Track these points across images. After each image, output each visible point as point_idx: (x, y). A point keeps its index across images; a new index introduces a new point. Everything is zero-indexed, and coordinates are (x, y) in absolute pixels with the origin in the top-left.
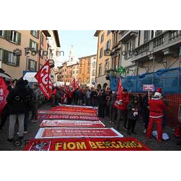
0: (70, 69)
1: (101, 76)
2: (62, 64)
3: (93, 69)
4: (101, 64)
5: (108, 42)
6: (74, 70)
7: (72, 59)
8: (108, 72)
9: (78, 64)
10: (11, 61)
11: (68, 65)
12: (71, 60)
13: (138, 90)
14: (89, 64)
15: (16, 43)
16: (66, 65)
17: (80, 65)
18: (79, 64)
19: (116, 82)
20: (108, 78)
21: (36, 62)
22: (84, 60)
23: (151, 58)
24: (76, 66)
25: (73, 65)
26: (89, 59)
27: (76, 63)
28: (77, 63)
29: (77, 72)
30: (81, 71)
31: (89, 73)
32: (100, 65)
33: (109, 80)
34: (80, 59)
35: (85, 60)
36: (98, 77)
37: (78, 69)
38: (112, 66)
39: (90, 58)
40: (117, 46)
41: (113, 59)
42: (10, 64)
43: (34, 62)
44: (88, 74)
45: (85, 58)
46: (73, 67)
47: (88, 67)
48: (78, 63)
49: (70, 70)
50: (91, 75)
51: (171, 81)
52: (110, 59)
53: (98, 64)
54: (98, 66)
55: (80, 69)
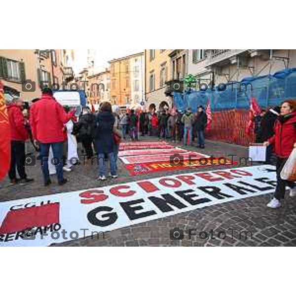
1: (155, 90)
2: (80, 74)
3: (136, 79)
4: (153, 71)
7: (93, 62)
8: (169, 83)
9: (107, 72)
10: (13, 75)
11: (90, 74)
12: (92, 64)
13: (217, 107)
16: (87, 74)
18: (109, 72)
19: (182, 98)
21: (49, 74)
23: (233, 62)
24: (105, 76)
25: (99, 75)
26: (128, 63)
27: (105, 71)
28: (107, 69)
30: (114, 84)
31: (128, 85)
32: (151, 72)
33: (171, 96)
34: (109, 62)
35: (120, 63)
36: (150, 92)
37: (109, 81)
38: (174, 74)
39: (129, 60)
41: (174, 62)
42: (11, 80)
43: (46, 74)
45: (119, 60)
46: (100, 77)
47: (125, 76)
48: (109, 69)
50: (133, 89)
51: (259, 92)
52: (168, 62)
53: (148, 71)
54: (149, 75)
55: (112, 80)
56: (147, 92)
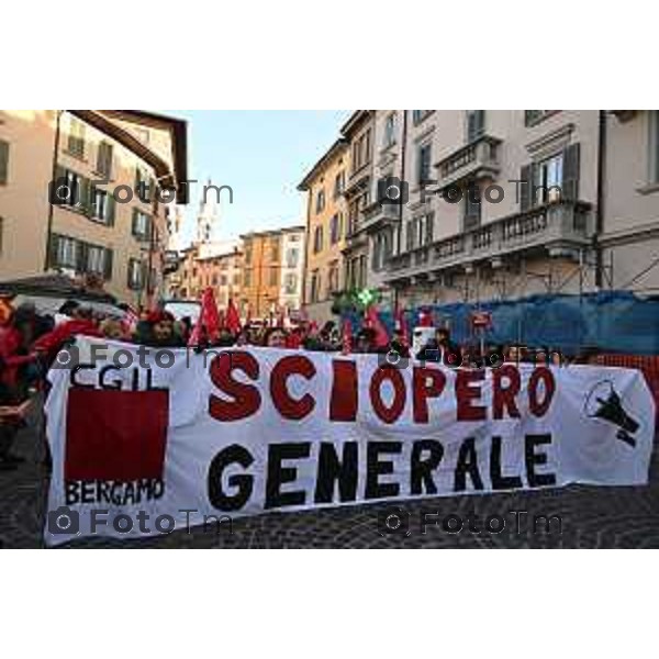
0: (212, 269)
1: (318, 301)
2: (184, 251)
3: (290, 271)
4: (317, 270)
5: (336, 217)
6: (224, 273)
7: (208, 227)
8: (338, 295)
9: (237, 253)
11: (203, 255)
14: (276, 255)
15: (104, 221)
16: (196, 255)
17: (243, 259)
18: (241, 254)
20: (335, 311)
22: (257, 242)
24: (232, 261)
25: (220, 258)
26: (277, 241)
27: (232, 251)
28: (236, 249)
29: (236, 281)
30: (248, 276)
31: (274, 282)
32: (314, 271)
33: (340, 315)
34: (242, 237)
36: (310, 304)
37: (238, 271)
39: (280, 237)
40: (356, 235)
41: (348, 263)
44: (274, 288)
45: (262, 236)
46: (221, 263)
47: (271, 264)
48: (240, 249)
49: (212, 271)
50: (283, 290)
52: (340, 263)
53: (310, 268)
54: (310, 275)
55: (245, 270)
56: (307, 301)
